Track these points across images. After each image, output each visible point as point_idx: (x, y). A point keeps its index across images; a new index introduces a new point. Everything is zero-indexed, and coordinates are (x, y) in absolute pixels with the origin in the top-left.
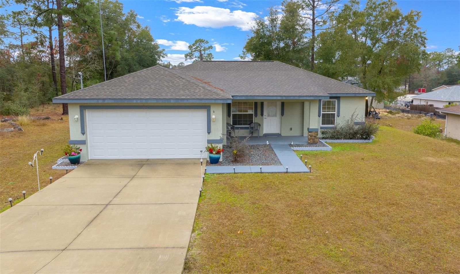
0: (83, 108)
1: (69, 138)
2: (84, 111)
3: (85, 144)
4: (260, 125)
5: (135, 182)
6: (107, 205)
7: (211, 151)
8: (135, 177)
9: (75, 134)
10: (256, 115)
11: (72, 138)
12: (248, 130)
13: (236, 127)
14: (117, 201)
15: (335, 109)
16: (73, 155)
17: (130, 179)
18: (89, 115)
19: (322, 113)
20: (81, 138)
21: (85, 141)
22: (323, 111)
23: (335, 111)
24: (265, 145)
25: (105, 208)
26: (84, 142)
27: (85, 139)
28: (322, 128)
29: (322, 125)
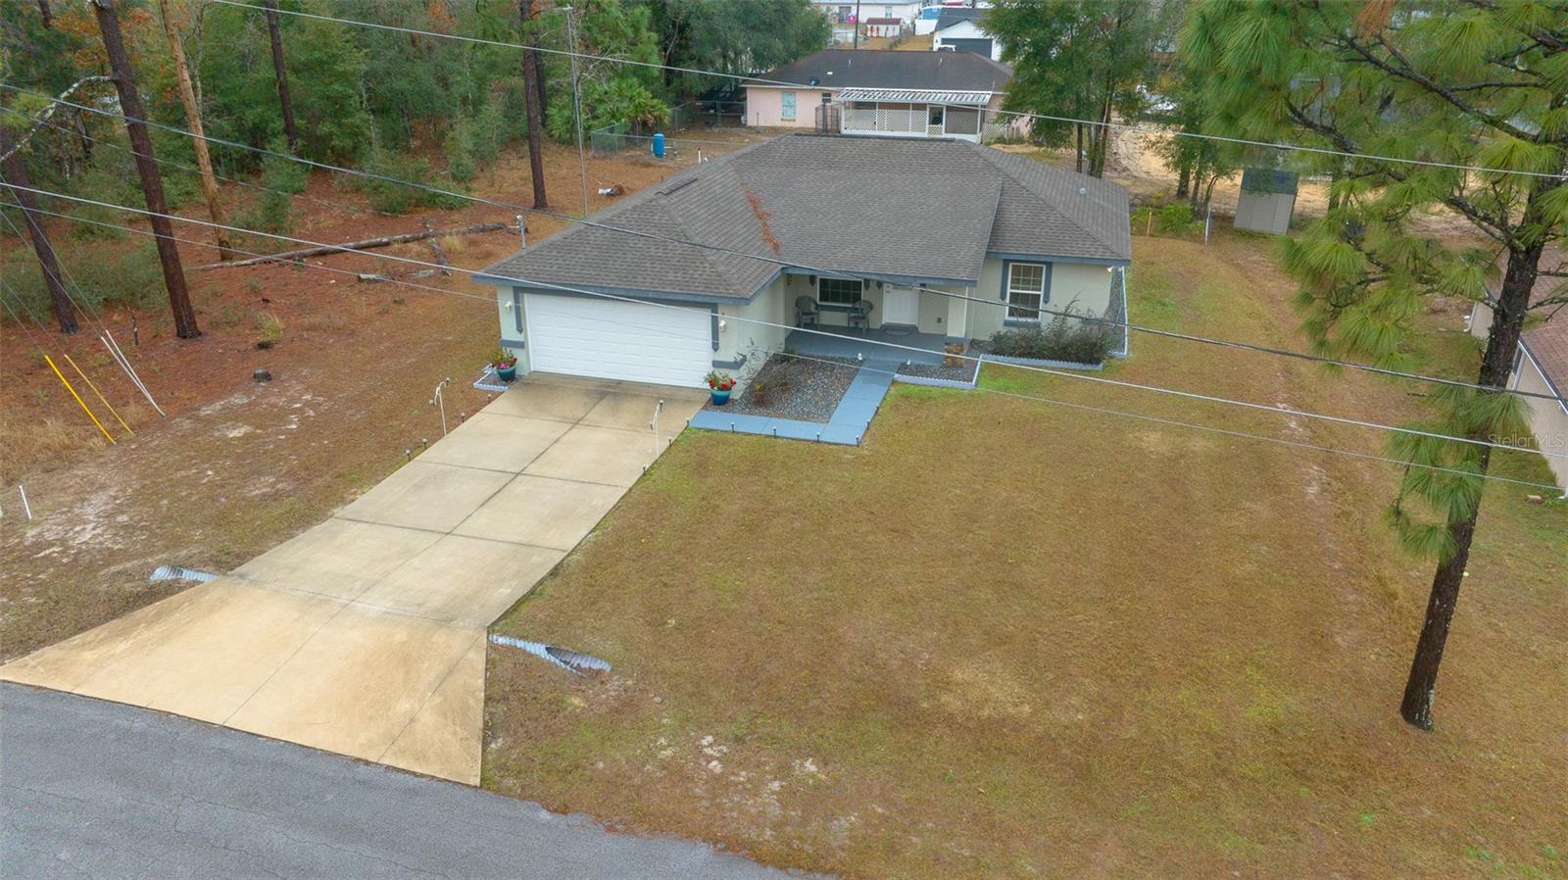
0: (519, 291)
1: (500, 337)
2: (520, 295)
3: (523, 347)
4: (873, 306)
5: (577, 434)
6: (518, 474)
7: (712, 381)
8: (581, 422)
9: (508, 330)
10: (867, 285)
11: (505, 336)
12: (849, 314)
13: (826, 306)
14: (533, 469)
15: (1040, 285)
16: (507, 367)
17: (571, 426)
18: (528, 301)
19: (1009, 291)
20: (518, 338)
21: (523, 343)
22: (1012, 288)
23: (1040, 290)
24: (854, 361)
25: (512, 480)
26: (521, 345)
27: (523, 340)
28: (1007, 324)
29: (1007, 317)
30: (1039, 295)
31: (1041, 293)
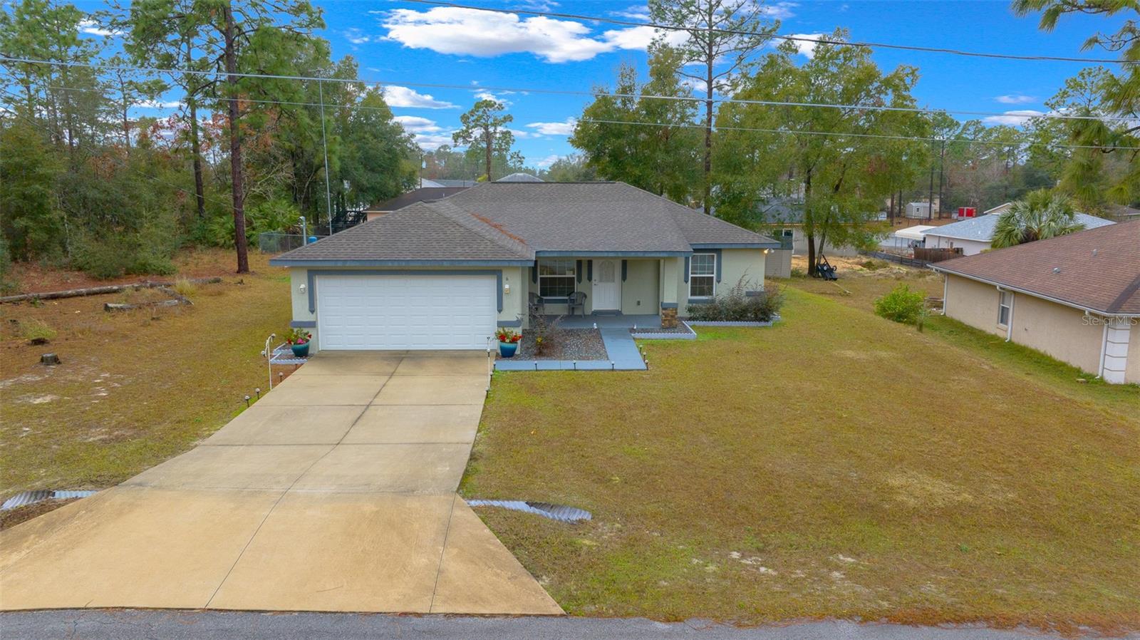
0: (313, 273)
1: (292, 318)
2: (314, 277)
3: (315, 327)
4: (585, 296)
5: (394, 381)
6: (368, 406)
7: (502, 338)
8: (395, 374)
9: (300, 312)
10: (580, 280)
11: (296, 318)
12: (567, 305)
13: (545, 300)
15: (713, 270)
16: (300, 344)
17: (388, 377)
18: (321, 284)
19: (690, 276)
20: (309, 318)
21: (315, 322)
22: (692, 274)
23: (713, 273)
24: (591, 331)
26: (313, 325)
27: (315, 320)
28: (690, 301)
29: (690, 297)
30: (713, 277)
31: (714, 276)
